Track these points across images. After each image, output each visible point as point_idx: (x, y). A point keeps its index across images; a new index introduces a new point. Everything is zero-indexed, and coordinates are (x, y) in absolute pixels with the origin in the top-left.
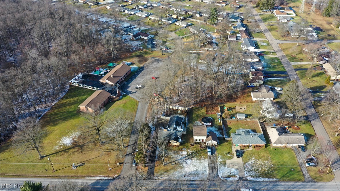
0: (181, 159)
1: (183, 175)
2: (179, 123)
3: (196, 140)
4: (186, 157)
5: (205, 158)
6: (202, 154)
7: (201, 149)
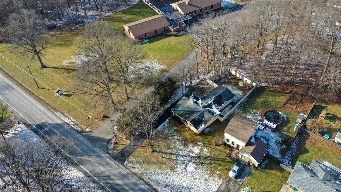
0: (183, 156)
1: (165, 183)
2: (223, 101)
3: (228, 140)
4: (193, 157)
5: (220, 177)
6: (220, 167)
7: (226, 159)
